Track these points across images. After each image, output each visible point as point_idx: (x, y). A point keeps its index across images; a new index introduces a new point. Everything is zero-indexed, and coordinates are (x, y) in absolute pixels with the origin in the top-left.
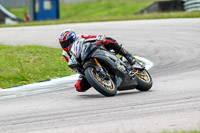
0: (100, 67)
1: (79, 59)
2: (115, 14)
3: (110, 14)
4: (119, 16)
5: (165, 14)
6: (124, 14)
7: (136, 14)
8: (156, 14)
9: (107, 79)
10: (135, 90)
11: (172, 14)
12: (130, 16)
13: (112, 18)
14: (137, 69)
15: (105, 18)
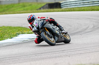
0: (48, 32)
1: (38, 28)
2: (27, 10)
3: (24, 10)
4: (29, 11)
5: (52, 10)
6: (32, 10)
7: (37, 10)
8: (47, 10)
9: (51, 38)
10: (63, 43)
11: (55, 9)
12: (34, 11)
13: (25, 11)
14: (64, 33)
15: (22, 12)
